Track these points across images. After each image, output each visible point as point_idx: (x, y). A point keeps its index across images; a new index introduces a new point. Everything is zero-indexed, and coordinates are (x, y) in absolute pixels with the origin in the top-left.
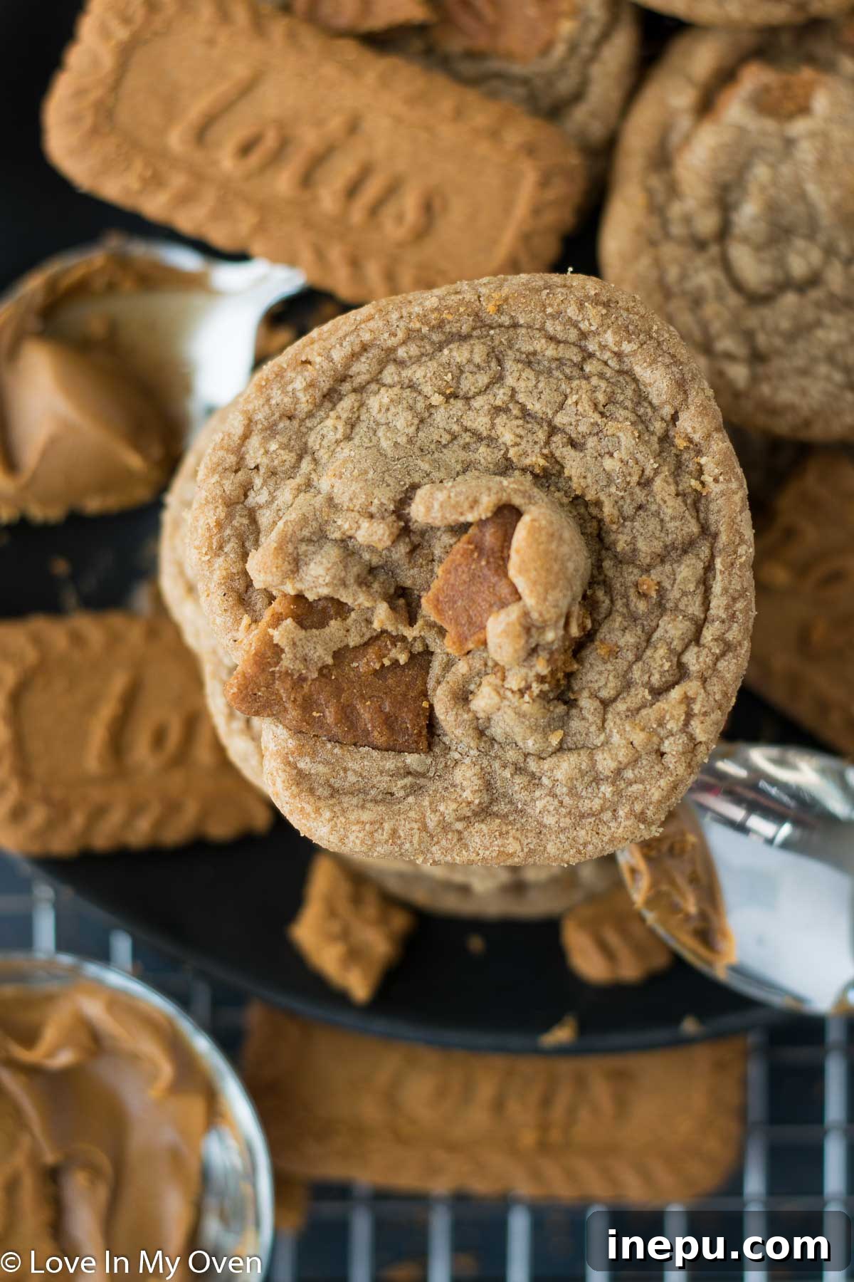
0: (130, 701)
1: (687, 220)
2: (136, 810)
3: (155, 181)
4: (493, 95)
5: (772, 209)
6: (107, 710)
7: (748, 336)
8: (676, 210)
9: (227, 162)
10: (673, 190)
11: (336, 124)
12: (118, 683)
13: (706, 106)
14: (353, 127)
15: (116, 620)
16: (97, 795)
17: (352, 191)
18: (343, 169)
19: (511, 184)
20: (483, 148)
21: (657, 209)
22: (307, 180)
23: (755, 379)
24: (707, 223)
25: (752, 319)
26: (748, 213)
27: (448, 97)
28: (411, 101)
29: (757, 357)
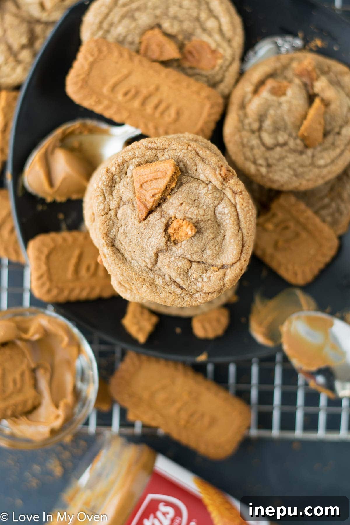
0: (80, 258)
1: (250, 124)
2: (82, 289)
3: (99, 102)
4: (197, 80)
5: (275, 123)
6: (73, 261)
7: (266, 159)
8: (247, 121)
9: (120, 97)
10: (246, 116)
11: (152, 87)
12: (76, 253)
13: (256, 91)
14: (157, 89)
15: (75, 234)
16: (71, 285)
17: (156, 107)
18: (154, 101)
19: (202, 107)
20: (195, 97)
21: (241, 121)
22: (143, 103)
23: (268, 172)
24: (256, 126)
25: (268, 154)
26: (267, 124)
27: (185, 80)
28: (174, 82)
29: (269, 166)
